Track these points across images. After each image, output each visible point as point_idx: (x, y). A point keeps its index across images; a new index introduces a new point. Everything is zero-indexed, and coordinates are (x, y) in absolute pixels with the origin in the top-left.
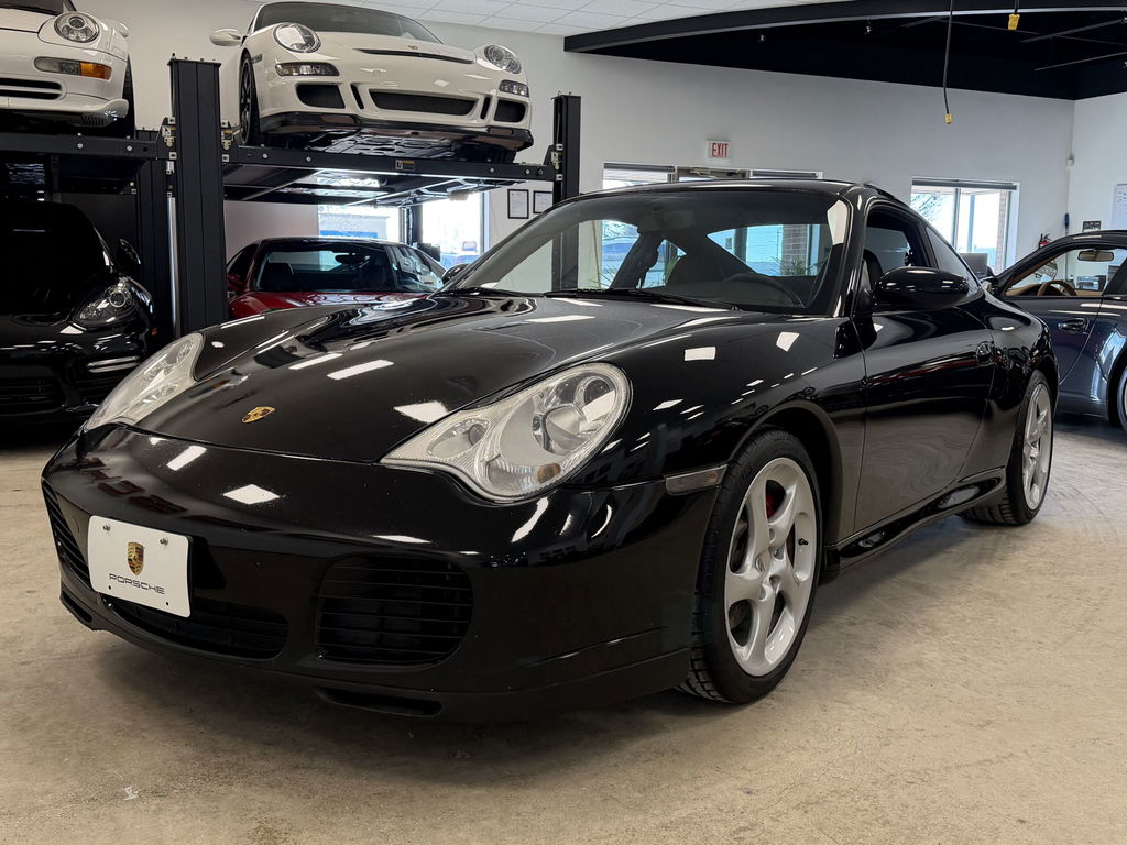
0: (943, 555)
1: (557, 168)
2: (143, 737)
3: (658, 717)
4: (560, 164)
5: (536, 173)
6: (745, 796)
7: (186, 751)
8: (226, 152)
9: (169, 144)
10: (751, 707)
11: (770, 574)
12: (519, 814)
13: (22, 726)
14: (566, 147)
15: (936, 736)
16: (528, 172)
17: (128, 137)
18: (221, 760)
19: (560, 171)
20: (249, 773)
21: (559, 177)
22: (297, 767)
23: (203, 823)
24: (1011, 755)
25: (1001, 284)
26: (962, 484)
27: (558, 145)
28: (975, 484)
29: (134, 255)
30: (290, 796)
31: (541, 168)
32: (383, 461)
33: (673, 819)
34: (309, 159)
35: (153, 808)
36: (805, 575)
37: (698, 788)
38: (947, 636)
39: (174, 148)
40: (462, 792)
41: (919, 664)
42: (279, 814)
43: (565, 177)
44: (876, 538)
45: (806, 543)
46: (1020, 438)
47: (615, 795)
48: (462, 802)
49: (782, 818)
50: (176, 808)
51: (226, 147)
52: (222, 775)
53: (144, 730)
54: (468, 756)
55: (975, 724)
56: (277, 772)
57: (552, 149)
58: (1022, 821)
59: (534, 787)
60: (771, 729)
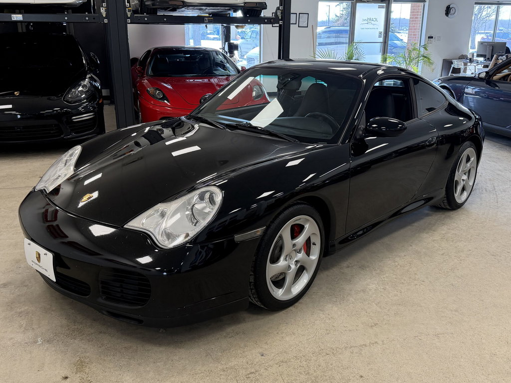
0: (409, 227)
1: (280, 18)
2: (52, 314)
3: (245, 315)
4: (282, 16)
5: (269, 21)
6: (260, 357)
7: (64, 322)
8: (129, 18)
9: (104, 16)
10: (284, 312)
11: (295, 259)
12: (172, 361)
13: (10, 305)
14: (284, 8)
15: (350, 331)
16: (266, 21)
17: (87, 13)
18: (76, 327)
19: (281, 20)
20: (83, 334)
21: (281, 23)
22: (101, 332)
23: (60, 357)
24: (376, 342)
25: (490, 73)
26: (416, 200)
27: (281, 7)
28: (423, 200)
29: (96, 59)
30: (94, 346)
31: (272, 18)
32: (125, 226)
33: (228, 366)
34: (165, 19)
35: (45, 348)
36: (314, 257)
37: (244, 352)
38: (384, 276)
39: (106, 18)
40: (156, 349)
41: (364, 291)
42: (88, 354)
43: (284, 23)
44: (361, 232)
45: (315, 245)
46: (453, 174)
47: (212, 354)
48: (154, 353)
49: (269, 369)
50: (53, 349)
51: (129, 16)
52: (73, 334)
53: (53, 310)
54: (165, 331)
55: (370, 325)
56: (93, 334)
57: (278, 8)
58: (362, 377)
59: (183, 348)
60: (286, 323)
